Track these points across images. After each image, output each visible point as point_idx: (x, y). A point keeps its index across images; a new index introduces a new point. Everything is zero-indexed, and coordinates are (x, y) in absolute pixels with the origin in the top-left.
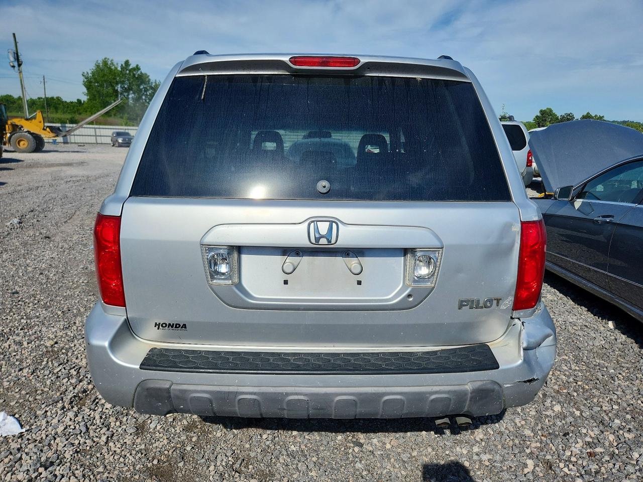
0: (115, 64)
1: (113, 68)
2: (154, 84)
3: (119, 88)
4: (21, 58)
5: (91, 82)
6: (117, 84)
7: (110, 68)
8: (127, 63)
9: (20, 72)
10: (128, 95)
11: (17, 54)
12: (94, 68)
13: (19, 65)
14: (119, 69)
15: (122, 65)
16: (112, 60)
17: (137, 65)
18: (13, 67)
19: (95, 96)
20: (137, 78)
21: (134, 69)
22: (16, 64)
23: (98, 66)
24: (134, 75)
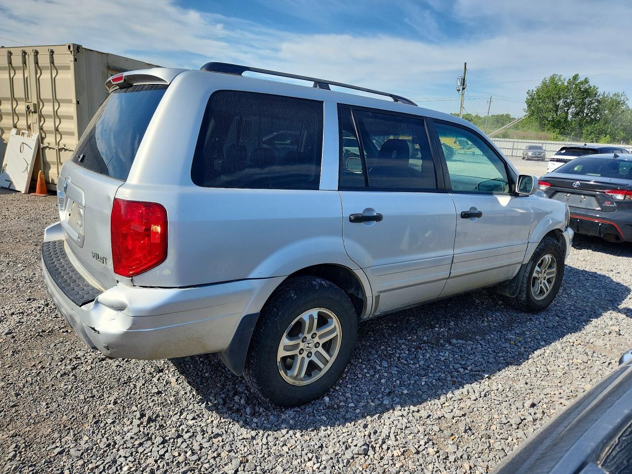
0: (562, 79)
1: (560, 83)
2: (601, 97)
3: (561, 103)
4: (467, 82)
5: (533, 99)
6: (559, 99)
7: (556, 84)
8: (576, 77)
9: (463, 94)
10: (568, 110)
11: (464, 80)
12: (540, 86)
13: (463, 89)
14: (566, 84)
15: (570, 79)
16: (560, 76)
17: (586, 78)
18: (459, 90)
19: (534, 112)
20: (583, 92)
21: (582, 83)
22: (461, 88)
23: (544, 83)
24: (580, 89)
